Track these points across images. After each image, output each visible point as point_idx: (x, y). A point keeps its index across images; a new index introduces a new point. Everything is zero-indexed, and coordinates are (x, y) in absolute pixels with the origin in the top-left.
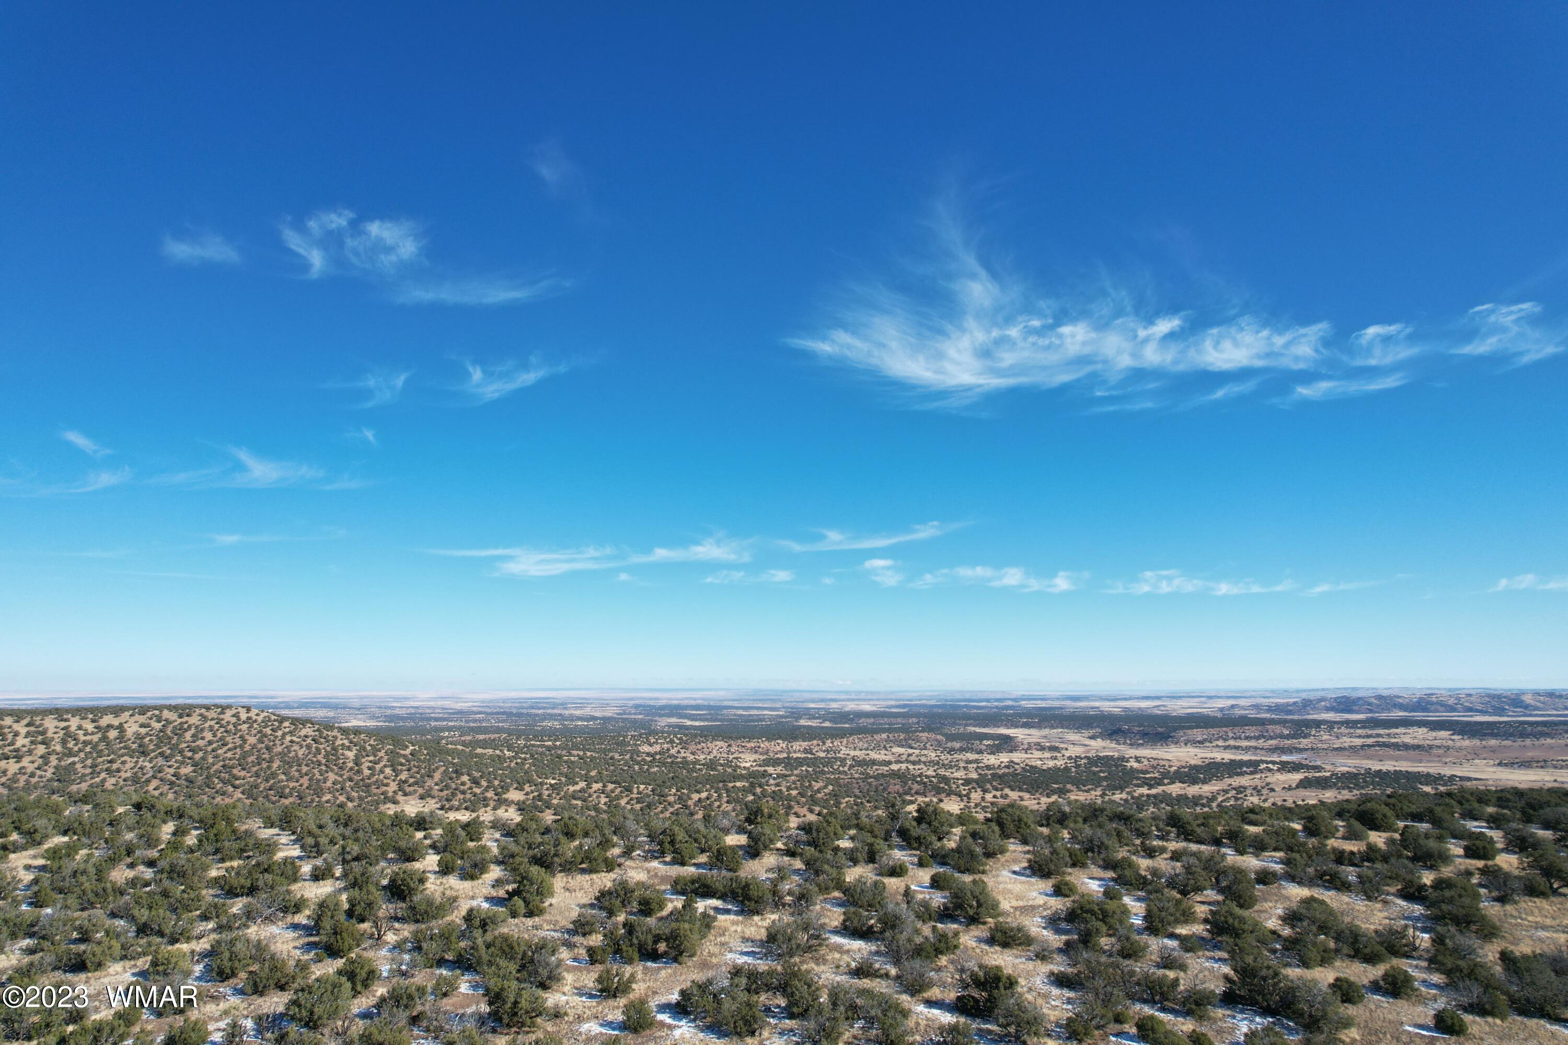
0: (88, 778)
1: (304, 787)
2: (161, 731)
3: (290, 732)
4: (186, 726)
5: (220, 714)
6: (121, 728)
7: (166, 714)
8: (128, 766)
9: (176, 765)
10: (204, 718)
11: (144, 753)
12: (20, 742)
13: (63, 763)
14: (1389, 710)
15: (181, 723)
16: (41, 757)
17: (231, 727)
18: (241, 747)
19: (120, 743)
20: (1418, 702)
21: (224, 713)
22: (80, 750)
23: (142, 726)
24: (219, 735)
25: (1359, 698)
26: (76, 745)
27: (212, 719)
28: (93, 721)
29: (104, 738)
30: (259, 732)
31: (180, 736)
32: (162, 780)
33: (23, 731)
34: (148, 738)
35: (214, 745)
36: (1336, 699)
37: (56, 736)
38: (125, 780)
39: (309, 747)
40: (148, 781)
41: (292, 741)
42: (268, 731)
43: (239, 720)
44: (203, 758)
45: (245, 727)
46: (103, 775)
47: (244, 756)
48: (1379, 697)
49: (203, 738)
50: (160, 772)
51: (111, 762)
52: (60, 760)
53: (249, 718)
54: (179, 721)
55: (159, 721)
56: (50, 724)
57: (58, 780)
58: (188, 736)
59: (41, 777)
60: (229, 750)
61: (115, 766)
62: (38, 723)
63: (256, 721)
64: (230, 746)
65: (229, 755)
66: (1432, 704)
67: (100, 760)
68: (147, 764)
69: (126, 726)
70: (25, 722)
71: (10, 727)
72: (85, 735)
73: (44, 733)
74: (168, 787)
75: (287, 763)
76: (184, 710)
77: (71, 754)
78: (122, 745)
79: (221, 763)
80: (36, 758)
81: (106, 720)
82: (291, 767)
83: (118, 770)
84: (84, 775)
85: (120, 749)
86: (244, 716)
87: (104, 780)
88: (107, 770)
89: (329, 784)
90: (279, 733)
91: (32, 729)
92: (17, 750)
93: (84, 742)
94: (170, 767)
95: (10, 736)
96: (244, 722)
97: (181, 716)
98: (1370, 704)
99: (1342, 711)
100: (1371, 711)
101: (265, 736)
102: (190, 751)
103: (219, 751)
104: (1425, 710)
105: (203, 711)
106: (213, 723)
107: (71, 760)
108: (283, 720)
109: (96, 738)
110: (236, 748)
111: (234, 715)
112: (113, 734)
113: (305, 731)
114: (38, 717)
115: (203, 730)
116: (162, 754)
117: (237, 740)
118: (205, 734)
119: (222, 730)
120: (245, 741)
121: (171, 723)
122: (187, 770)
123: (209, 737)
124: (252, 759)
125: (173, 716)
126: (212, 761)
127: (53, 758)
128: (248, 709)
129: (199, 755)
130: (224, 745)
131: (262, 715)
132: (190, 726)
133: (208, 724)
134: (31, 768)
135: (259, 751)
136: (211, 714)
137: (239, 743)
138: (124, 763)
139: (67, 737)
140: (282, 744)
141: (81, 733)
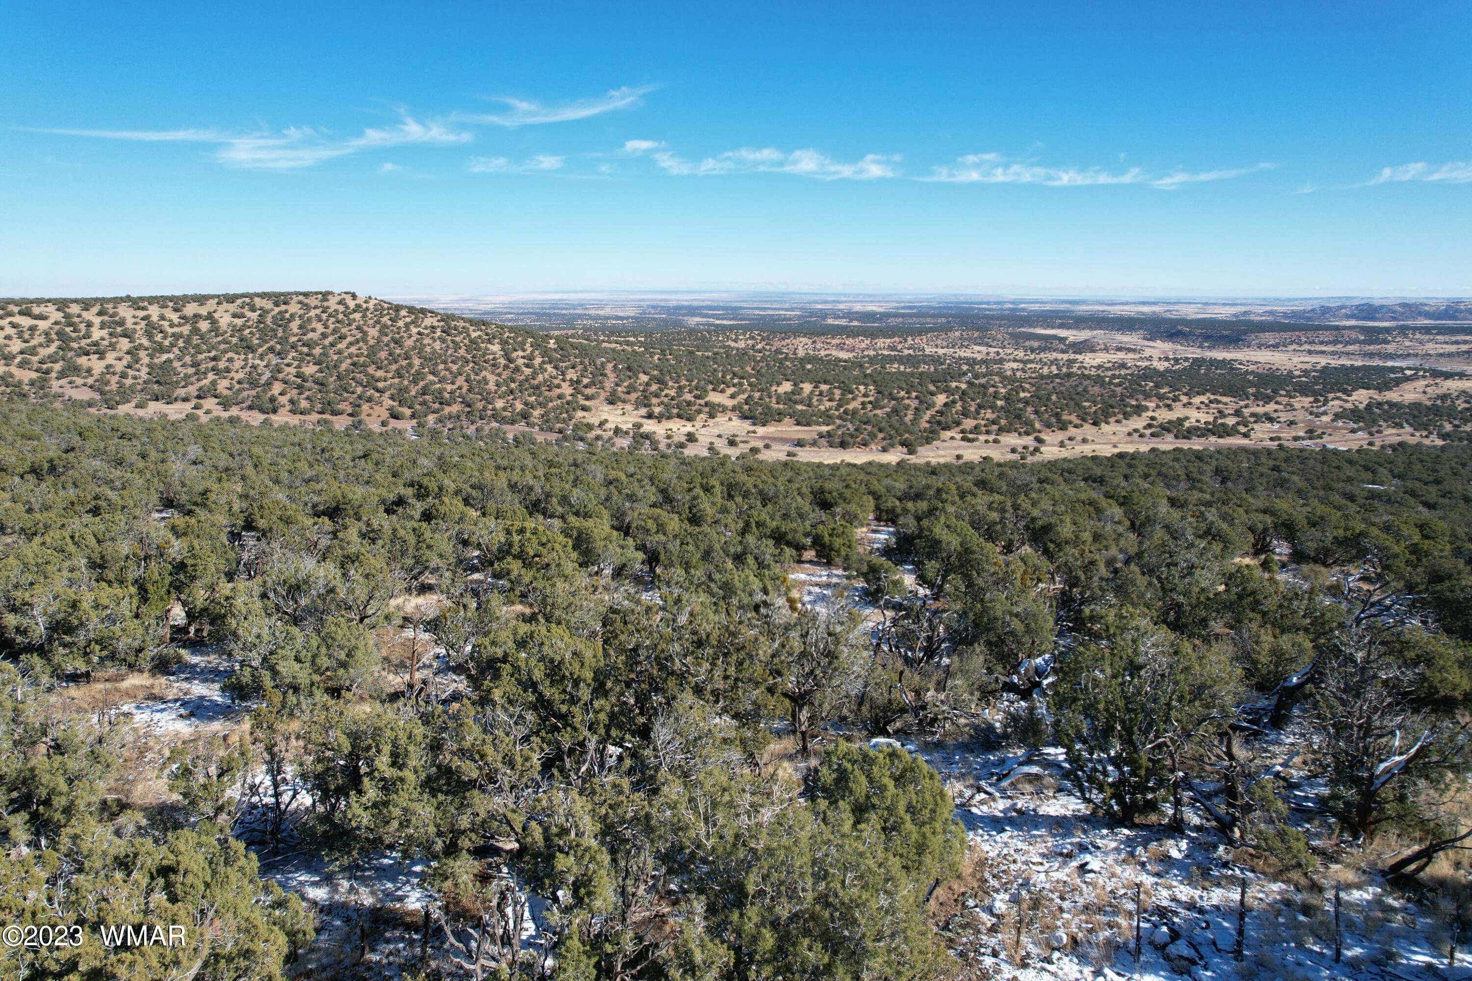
0: (193, 379)
1: (464, 390)
2: (260, 322)
3: (413, 322)
4: (287, 316)
5: (322, 301)
6: (210, 317)
7: (258, 301)
8: (238, 364)
9: (296, 363)
10: (306, 307)
11: (250, 349)
12: (97, 334)
13: (156, 361)
14: (1414, 319)
15: (280, 313)
16: (128, 353)
17: (341, 316)
18: (364, 340)
19: (217, 336)
20: (1446, 310)
21: (328, 300)
22: (172, 345)
23: (235, 316)
24: (332, 327)
25: (1382, 307)
27: (316, 307)
28: (176, 310)
29: (195, 331)
30: (378, 322)
31: (285, 328)
32: (285, 383)
33: (97, 321)
34: (247, 331)
35: (331, 339)
36: (1357, 306)
37: (138, 327)
38: (239, 382)
39: (443, 341)
40: (269, 384)
41: (419, 333)
42: (385, 319)
43: (347, 307)
44: (325, 354)
45: (357, 316)
46: (211, 376)
47: (373, 351)
48: (1404, 305)
49: (314, 330)
50: (279, 371)
51: (214, 359)
52: (151, 356)
53: (358, 306)
54: (277, 310)
55: (254, 311)
56: (125, 312)
57: (157, 382)
58: (294, 326)
59: (135, 378)
60: (351, 344)
61: (222, 365)
62: (111, 311)
63: (367, 309)
64: (350, 339)
65: (353, 350)
66: (1461, 311)
67: (200, 357)
68: (257, 362)
69: (216, 315)
70: (96, 309)
71: (79, 316)
72: (172, 326)
73: (122, 323)
74: (295, 391)
75: (430, 360)
76: (280, 299)
77: (162, 350)
78: (220, 339)
79: (349, 361)
80: (121, 354)
81: (191, 309)
82: (436, 364)
83: (228, 370)
84: (187, 377)
85: (219, 343)
86: (352, 304)
87: (214, 383)
88: (213, 369)
89: (492, 386)
90: (401, 323)
91: (106, 318)
92: (96, 344)
93: (173, 335)
94: (288, 365)
95: (82, 326)
96: (354, 311)
97: (277, 304)
98: (1394, 312)
99: (1363, 319)
100: (1394, 319)
101: (385, 326)
102: (304, 345)
103: (340, 346)
104: (1453, 317)
105: (301, 298)
106: (318, 311)
107: (165, 357)
108: (398, 308)
109: (186, 330)
110: (358, 341)
111: (340, 303)
112: (204, 326)
113: (429, 321)
114: (110, 306)
115: (309, 320)
116: (271, 350)
117: (355, 332)
118: (314, 324)
119: (332, 320)
120: (365, 333)
121: (268, 312)
122: (310, 370)
123: (320, 328)
124: (383, 355)
125: (268, 305)
126: (335, 357)
127: (142, 354)
128: (354, 296)
129: (317, 351)
130: (342, 338)
131: (372, 303)
132: (292, 315)
133: (313, 313)
134: (119, 367)
135: (387, 345)
136: (312, 301)
137: (359, 336)
138: (230, 360)
139: (151, 329)
140: (410, 336)
141: (166, 324)
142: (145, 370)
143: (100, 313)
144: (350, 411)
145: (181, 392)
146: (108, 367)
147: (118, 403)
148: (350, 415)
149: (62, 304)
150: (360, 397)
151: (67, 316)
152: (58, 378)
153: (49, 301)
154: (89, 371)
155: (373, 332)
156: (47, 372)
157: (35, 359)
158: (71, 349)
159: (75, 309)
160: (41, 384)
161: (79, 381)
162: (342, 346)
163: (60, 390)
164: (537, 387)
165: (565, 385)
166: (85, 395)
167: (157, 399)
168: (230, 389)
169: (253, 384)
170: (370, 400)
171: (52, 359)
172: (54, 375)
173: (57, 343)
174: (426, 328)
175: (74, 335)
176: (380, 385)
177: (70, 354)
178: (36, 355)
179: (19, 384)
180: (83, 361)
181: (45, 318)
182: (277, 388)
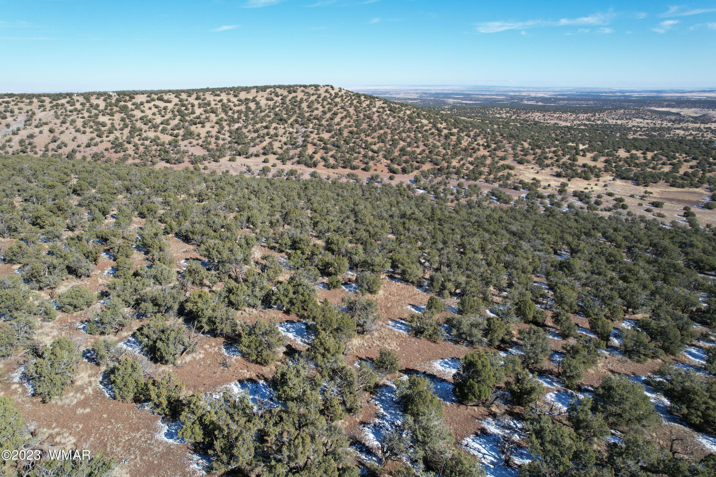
0: (257, 141)
1: (427, 152)
2: (283, 103)
3: (370, 104)
4: (298, 100)
6: (254, 100)
7: (278, 91)
8: (281, 131)
9: (315, 131)
10: (308, 94)
11: (284, 121)
12: (198, 111)
13: (232, 128)
15: (293, 98)
16: (217, 123)
18: (349, 115)
19: (261, 112)
21: (319, 90)
22: (239, 118)
23: (267, 99)
24: (327, 107)
26: (234, 113)
27: (313, 94)
28: (235, 96)
29: (248, 108)
30: (351, 104)
31: (299, 107)
32: (314, 145)
33: (196, 103)
34: (278, 109)
35: (329, 115)
37: (218, 106)
38: (285, 144)
39: (393, 117)
40: (304, 145)
41: (378, 111)
42: (355, 102)
43: (331, 95)
44: (330, 125)
45: (338, 100)
46: (268, 140)
47: (358, 124)
49: (317, 109)
50: (307, 137)
51: (266, 127)
52: (229, 125)
53: (337, 94)
54: (291, 96)
55: (278, 96)
56: (209, 97)
57: (236, 143)
58: (304, 105)
59: (223, 140)
60: (342, 119)
61: (272, 132)
62: (202, 97)
63: (342, 96)
64: (340, 115)
65: (344, 122)
67: (258, 126)
68: (291, 129)
69: (258, 99)
70: (194, 96)
71: (187, 100)
72: (235, 106)
73: (209, 104)
74: (322, 151)
75: (394, 130)
76: (291, 89)
77: (233, 121)
78: (264, 114)
79: (347, 130)
80: (213, 124)
81: (243, 95)
82: (400, 133)
83: (276, 135)
84: (253, 140)
85: (265, 117)
86: (333, 92)
87: (270, 144)
88: (267, 135)
89: (441, 150)
90: (364, 105)
91: (200, 101)
92: (198, 118)
93: (238, 111)
94: (312, 132)
95: (189, 106)
96: (335, 97)
97: (290, 92)
101: (357, 107)
102: (314, 118)
105: (302, 88)
106: (315, 97)
107: (237, 126)
108: (358, 96)
109: (243, 108)
110: (346, 117)
111: (327, 91)
112: (252, 105)
113: (378, 104)
114: (201, 94)
115: (312, 102)
116: (296, 121)
117: (341, 110)
118: (316, 105)
119: (325, 103)
120: (348, 112)
121: (286, 97)
122: (326, 136)
123: (321, 109)
124: (364, 126)
125: (285, 93)
126: (338, 127)
127: (224, 124)
128: (332, 88)
129: (324, 122)
130: (335, 114)
131: (343, 92)
132: (301, 99)
133: (313, 98)
134: (214, 132)
135: (364, 119)
136: (311, 91)
137: (345, 113)
138: (276, 128)
139: (225, 108)
140: (374, 113)
141: (231, 104)
142: (228, 134)
143: (197, 98)
144: (363, 166)
145: (252, 150)
146: (208, 132)
147: (219, 157)
148: (364, 169)
149: (177, 93)
150: (365, 156)
151: (181, 101)
152: (183, 140)
153: (170, 91)
154: (198, 135)
155: (352, 110)
156: (176, 136)
157: (169, 127)
158: (186, 121)
159: (184, 96)
160: (174, 144)
161: (195, 142)
162: (337, 119)
163: (186, 149)
164: (465, 150)
165: (481, 148)
166: (199, 152)
167: (240, 155)
168: (281, 148)
169: (294, 145)
170: (372, 158)
171: (177, 127)
172: (180, 138)
173: (179, 117)
174: (379, 108)
175: (186, 112)
176: (375, 148)
177: (187, 124)
178: (168, 124)
179: (163, 144)
180: (193, 128)
181: (170, 102)
182: (310, 150)
